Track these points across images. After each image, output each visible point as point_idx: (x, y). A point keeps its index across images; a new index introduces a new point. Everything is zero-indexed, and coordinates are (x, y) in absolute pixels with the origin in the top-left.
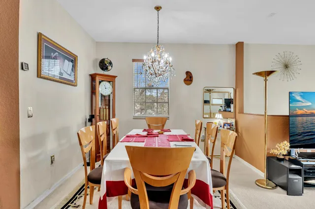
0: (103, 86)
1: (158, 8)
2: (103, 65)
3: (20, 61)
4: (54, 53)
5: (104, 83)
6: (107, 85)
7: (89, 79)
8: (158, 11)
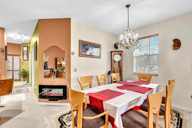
0: (116, 57)
1: (128, 6)
2: (116, 46)
3: (71, 52)
4: (87, 46)
5: (116, 55)
6: (118, 56)
7: (109, 54)
8: (128, 8)
